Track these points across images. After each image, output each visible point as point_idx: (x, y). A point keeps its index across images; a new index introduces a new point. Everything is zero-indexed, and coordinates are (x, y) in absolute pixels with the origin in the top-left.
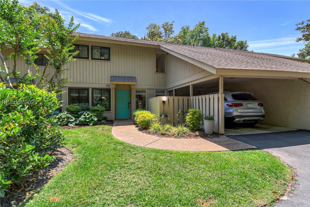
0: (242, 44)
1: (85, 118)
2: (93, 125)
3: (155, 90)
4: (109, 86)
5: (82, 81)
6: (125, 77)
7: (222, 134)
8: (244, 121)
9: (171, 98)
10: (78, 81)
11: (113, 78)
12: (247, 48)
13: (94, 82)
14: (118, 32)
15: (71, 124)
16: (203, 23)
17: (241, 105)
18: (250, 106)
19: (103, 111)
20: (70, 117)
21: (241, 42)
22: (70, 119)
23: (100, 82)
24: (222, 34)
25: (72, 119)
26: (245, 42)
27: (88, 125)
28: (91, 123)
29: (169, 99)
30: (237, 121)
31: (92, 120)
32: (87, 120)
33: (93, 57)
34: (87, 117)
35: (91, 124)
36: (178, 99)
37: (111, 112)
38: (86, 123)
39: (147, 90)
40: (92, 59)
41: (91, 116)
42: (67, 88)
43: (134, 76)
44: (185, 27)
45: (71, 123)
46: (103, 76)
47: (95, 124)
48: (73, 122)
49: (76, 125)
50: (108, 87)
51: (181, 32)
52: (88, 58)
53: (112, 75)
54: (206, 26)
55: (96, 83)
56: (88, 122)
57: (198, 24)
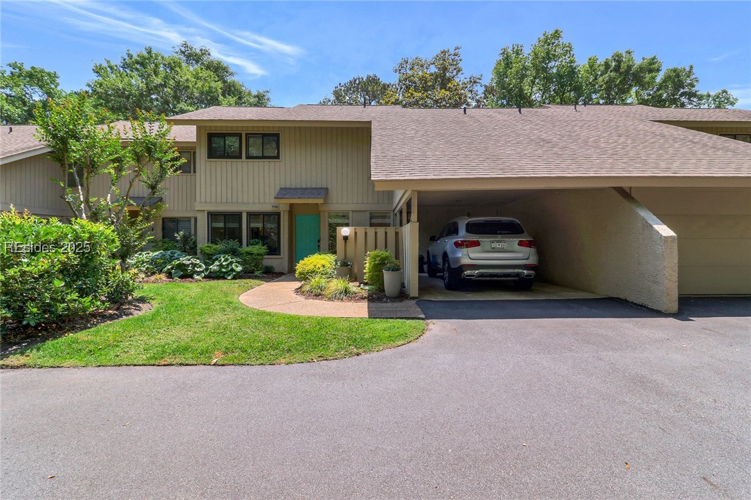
0: (678, 76)
1: (221, 266)
2: (234, 278)
3: (368, 213)
4: (277, 207)
5: (230, 200)
6: (308, 188)
7: (413, 298)
8: (482, 275)
9: (361, 231)
10: (224, 200)
11: (284, 192)
12: (693, 86)
13: (251, 201)
14: (352, 79)
15: (198, 275)
16: (557, 35)
17: (477, 244)
18: (498, 246)
19: (261, 255)
20: (197, 264)
21: (675, 70)
22: (198, 268)
23: (262, 201)
24: (613, 56)
25: (200, 266)
26: (688, 69)
27: (224, 278)
28: (229, 275)
29: (356, 233)
30: (467, 276)
31: (232, 270)
32: (224, 270)
33: (251, 154)
34: (224, 264)
35: (229, 278)
36: (386, 233)
37: (282, 256)
38: (222, 275)
39: (351, 213)
40: (248, 157)
41: (231, 263)
42: (206, 213)
43: (325, 186)
44: (510, 50)
45: (199, 273)
46: (267, 189)
47: (237, 276)
48: (202, 272)
49: (205, 277)
50: (275, 210)
51: (499, 63)
52: (240, 157)
53: (283, 186)
54: (564, 40)
55: (243, 203)
56: (225, 273)
57: (542, 37)
